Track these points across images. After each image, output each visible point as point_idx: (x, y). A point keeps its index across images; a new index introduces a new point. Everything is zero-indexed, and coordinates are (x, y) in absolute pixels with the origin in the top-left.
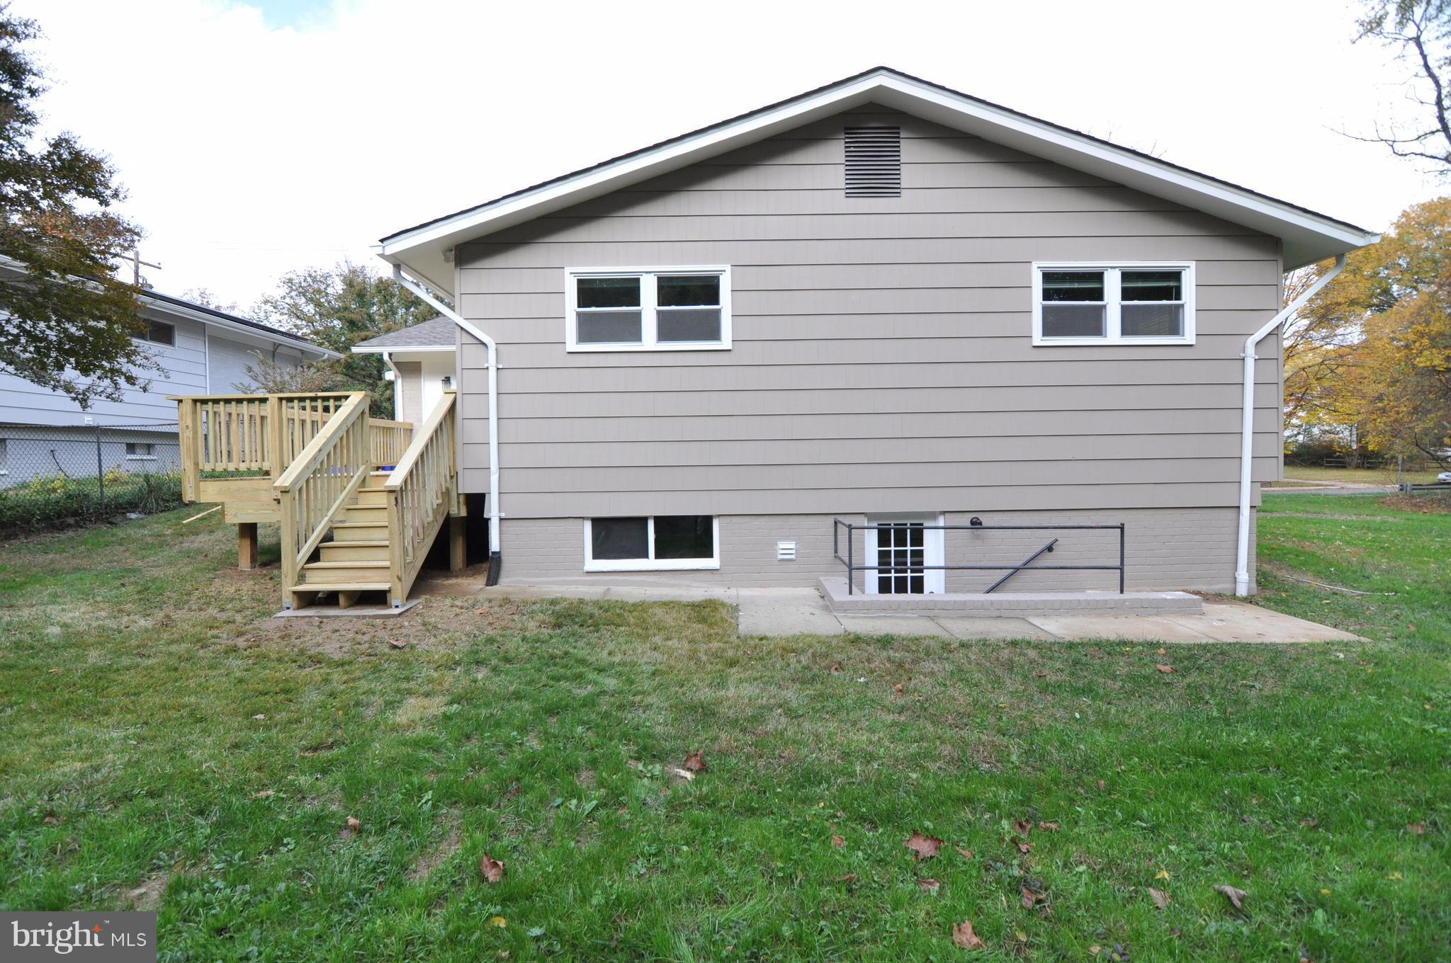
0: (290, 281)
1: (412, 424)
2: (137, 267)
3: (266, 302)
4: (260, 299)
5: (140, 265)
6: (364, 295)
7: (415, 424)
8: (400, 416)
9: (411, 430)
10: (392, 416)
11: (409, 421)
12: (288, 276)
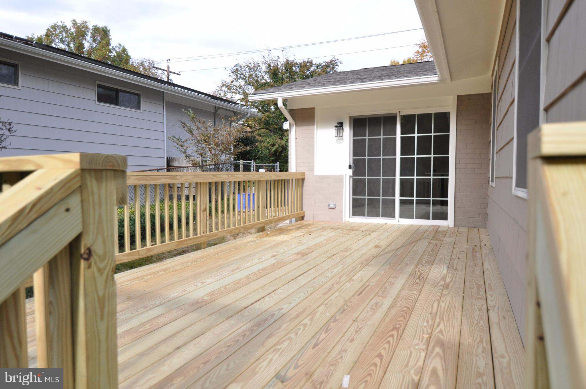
0: (237, 70)
1: (303, 174)
2: (169, 75)
3: (223, 86)
4: (220, 84)
5: (170, 73)
6: (277, 74)
7: (307, 174)
8: (292, 166)
9: (303, 180)
10: (284, 168)
11: (301, 170)
12: (235, 68)
